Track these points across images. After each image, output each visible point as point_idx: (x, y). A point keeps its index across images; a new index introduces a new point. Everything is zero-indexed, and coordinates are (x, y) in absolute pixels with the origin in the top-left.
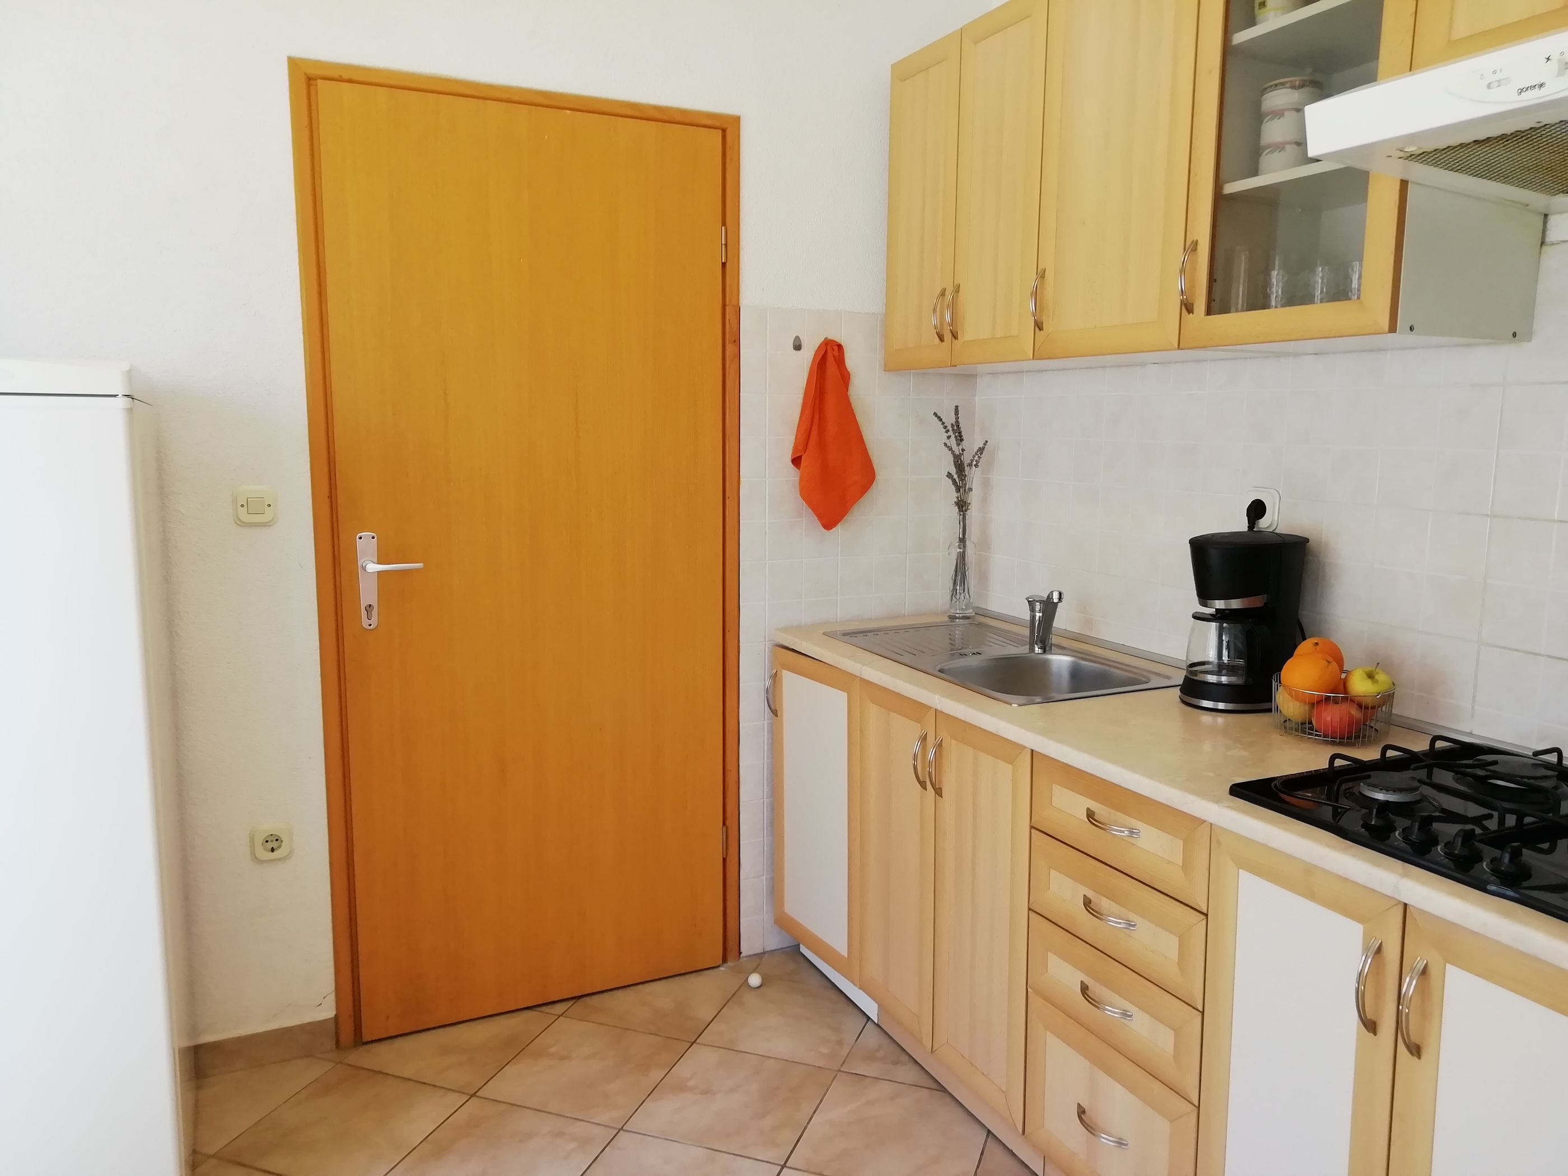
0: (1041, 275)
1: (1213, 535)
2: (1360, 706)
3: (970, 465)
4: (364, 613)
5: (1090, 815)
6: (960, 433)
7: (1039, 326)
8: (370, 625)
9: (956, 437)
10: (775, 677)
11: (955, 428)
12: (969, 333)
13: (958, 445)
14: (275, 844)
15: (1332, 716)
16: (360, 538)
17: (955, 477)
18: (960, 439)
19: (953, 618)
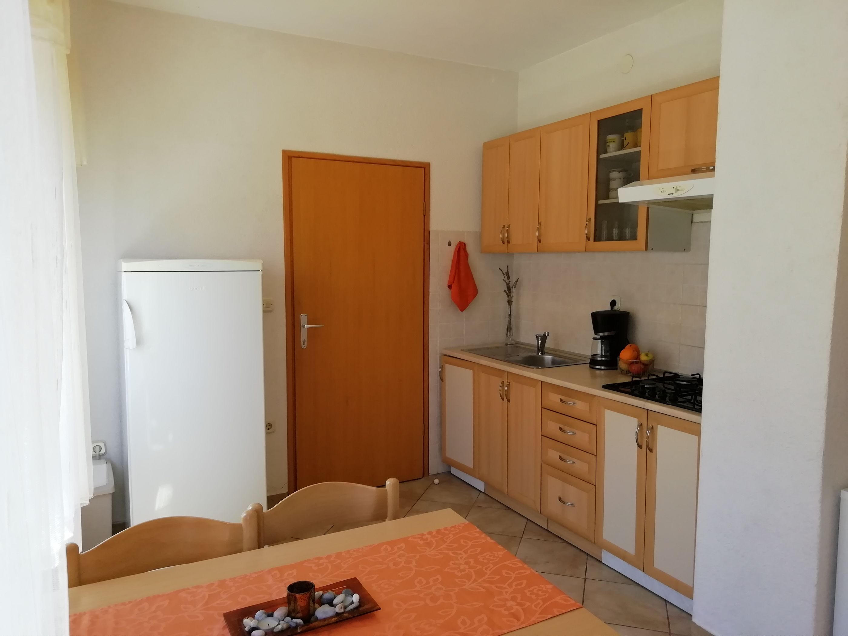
0: (540, 224)
1: (599, 312)
2: (643, 364)
3: (513, 287)
4: (302, 343)
5: (561, 400)
6: (509, 275)
7: (539, 241)
8: (304, 347)
9: (507, 277)
10: (442, 367)
11: (507, 274)
12: (513, 241)
13: (508, 280)
14: (269, 427)
15: (635, 368)
16: (302, 316)
17: (507, 292)
18: (509, 278)
19: (507, 344)
